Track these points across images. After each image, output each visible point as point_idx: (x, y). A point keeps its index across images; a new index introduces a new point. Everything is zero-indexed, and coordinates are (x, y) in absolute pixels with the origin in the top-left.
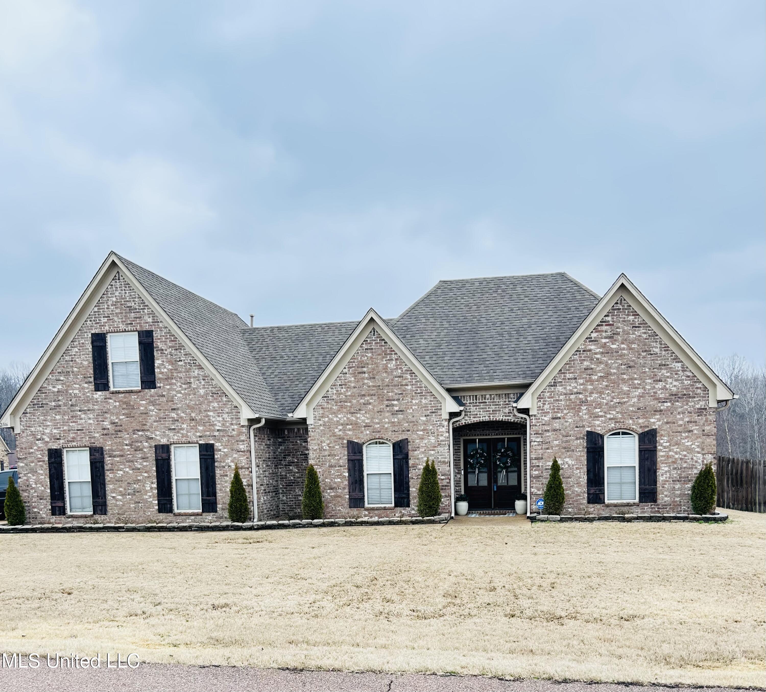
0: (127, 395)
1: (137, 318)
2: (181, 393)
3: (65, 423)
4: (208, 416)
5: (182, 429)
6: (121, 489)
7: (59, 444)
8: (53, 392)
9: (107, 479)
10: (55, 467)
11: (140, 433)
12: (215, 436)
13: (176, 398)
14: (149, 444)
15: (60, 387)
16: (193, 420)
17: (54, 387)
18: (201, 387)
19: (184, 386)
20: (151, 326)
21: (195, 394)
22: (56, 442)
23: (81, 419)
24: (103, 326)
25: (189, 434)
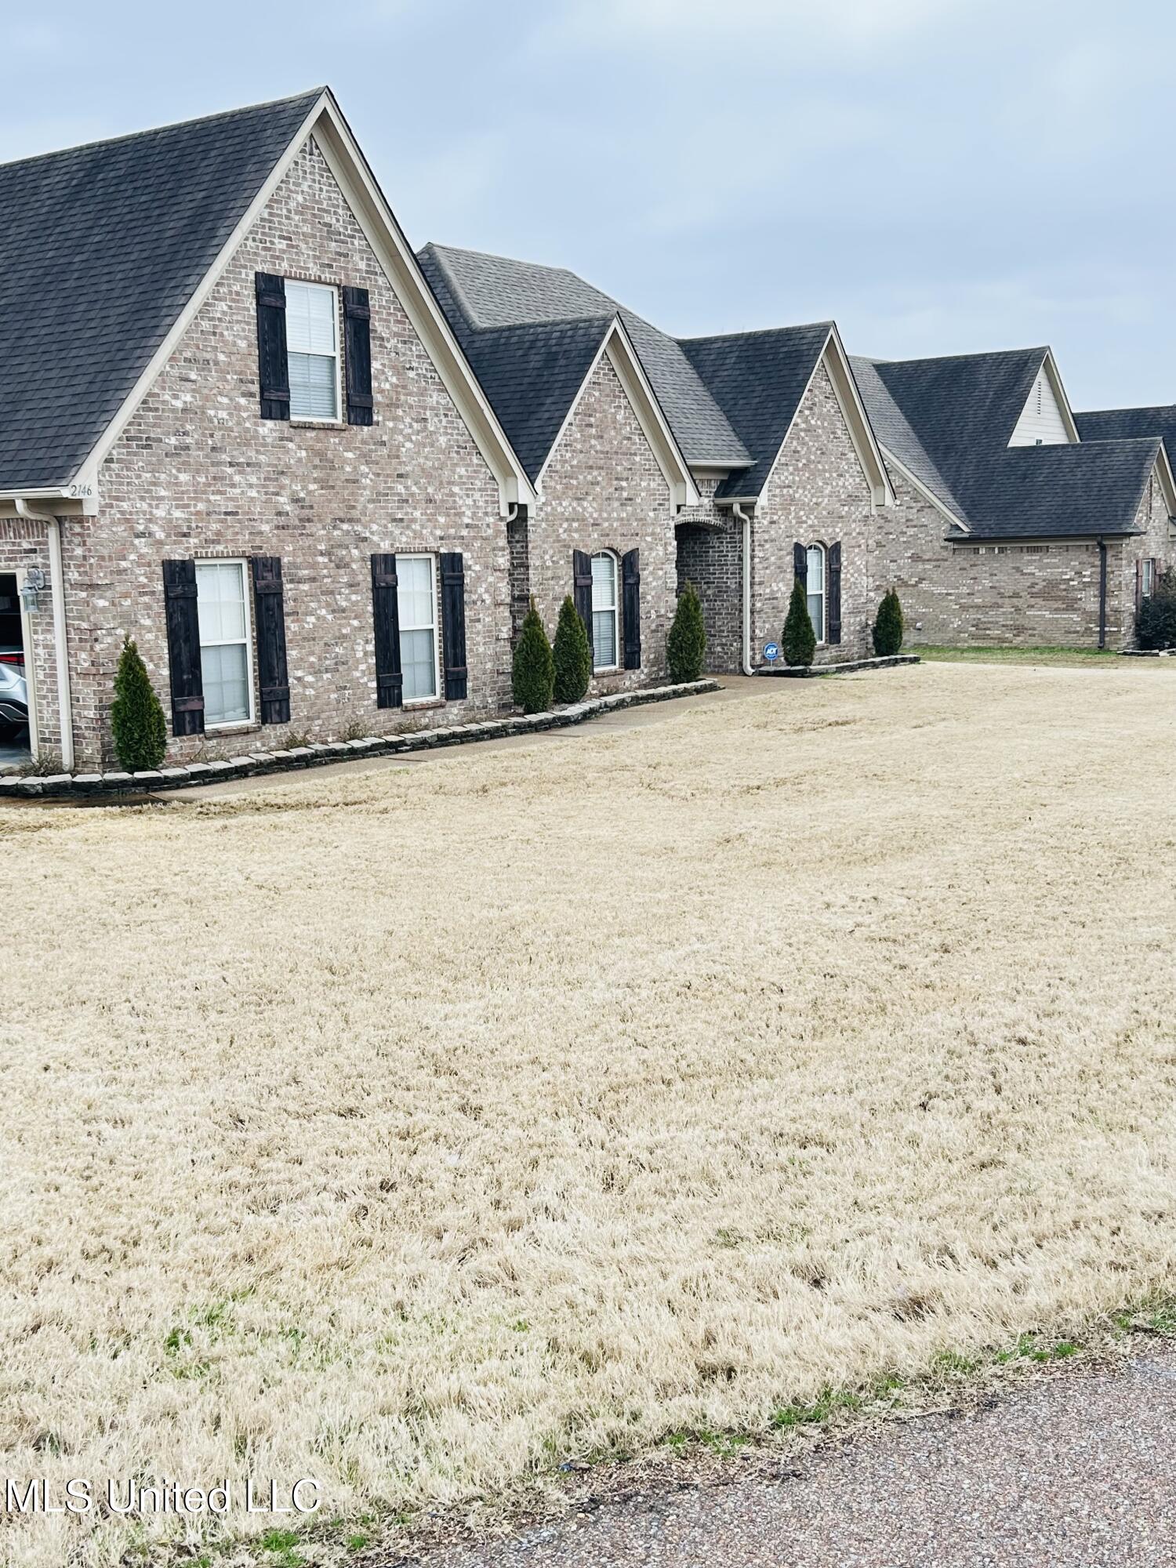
0: (322, 434)
1: (340, 254)
2: (411, 441)
3: (199, 493)
4: (452, 494)
5: (413, 520)
6: (312, 659)
7: (188, 549)
8: (174, 410)
9: (289, 636)
10: (182, 609)
11: (345, 526)
12: (462, 538)
13: (404, 450)
14: (361, 552)
15: (188, 398)
16: (431, 501)
17: (176, 397)
18: (442, 430)
19: (415, 425)
20: (364, 279)
21: (432, 446)
22: (181, 542)
23: (233, 486)
24: (278, 258)
25: (424, 531)
